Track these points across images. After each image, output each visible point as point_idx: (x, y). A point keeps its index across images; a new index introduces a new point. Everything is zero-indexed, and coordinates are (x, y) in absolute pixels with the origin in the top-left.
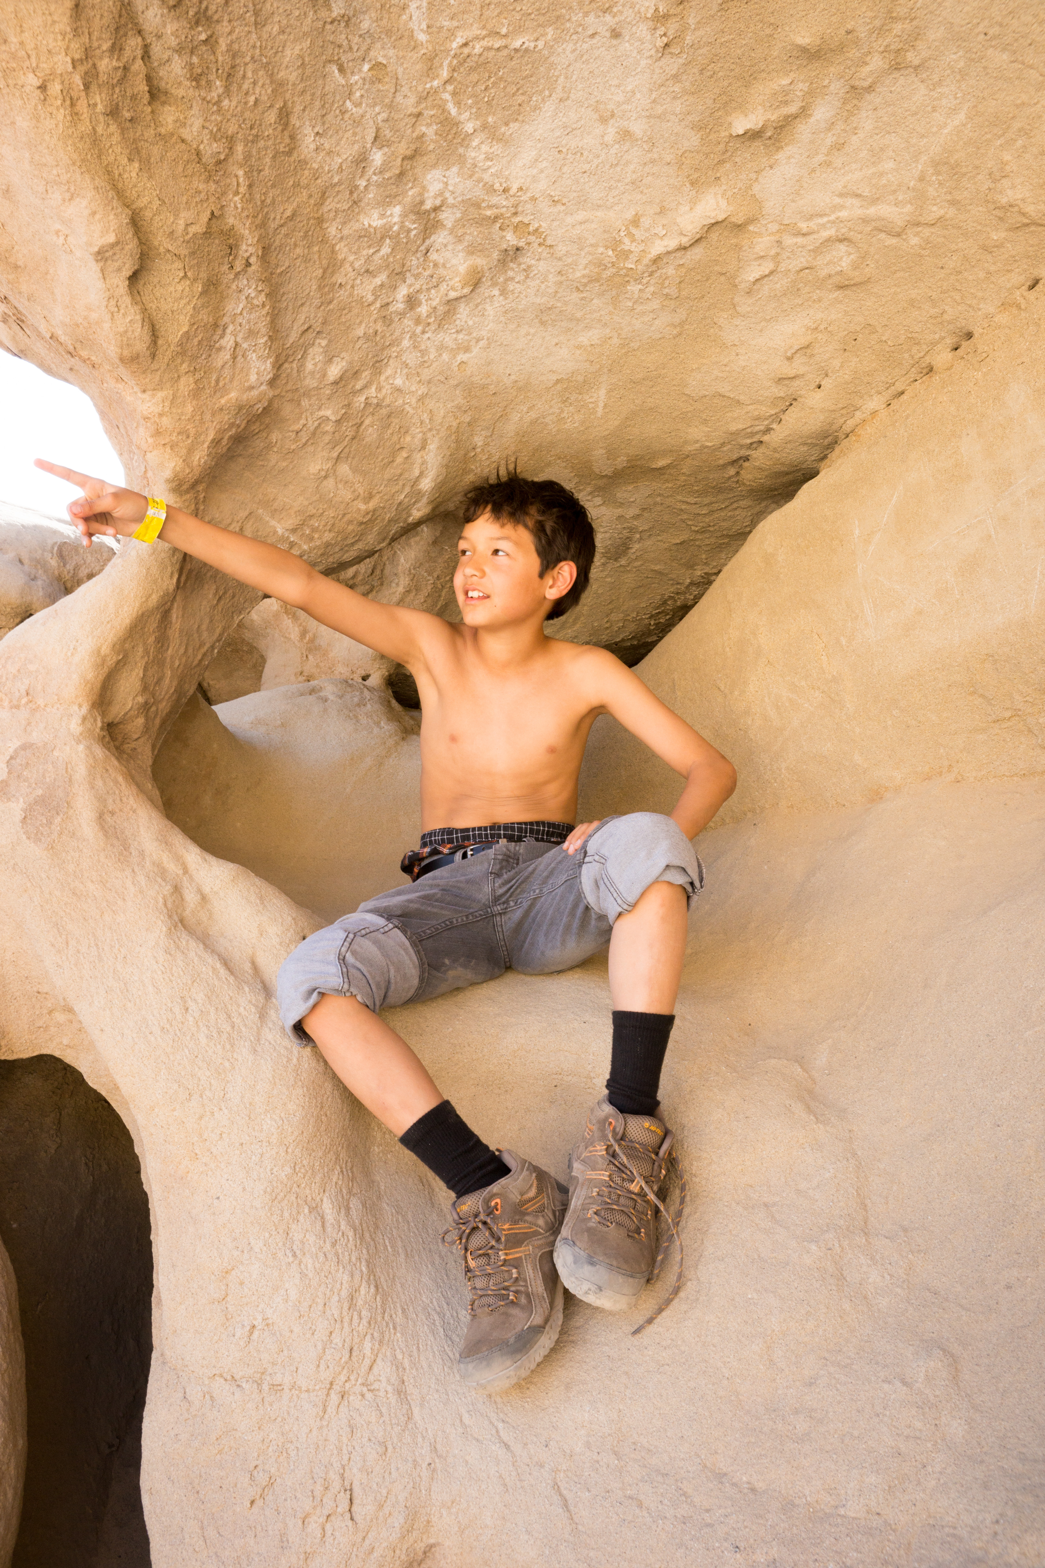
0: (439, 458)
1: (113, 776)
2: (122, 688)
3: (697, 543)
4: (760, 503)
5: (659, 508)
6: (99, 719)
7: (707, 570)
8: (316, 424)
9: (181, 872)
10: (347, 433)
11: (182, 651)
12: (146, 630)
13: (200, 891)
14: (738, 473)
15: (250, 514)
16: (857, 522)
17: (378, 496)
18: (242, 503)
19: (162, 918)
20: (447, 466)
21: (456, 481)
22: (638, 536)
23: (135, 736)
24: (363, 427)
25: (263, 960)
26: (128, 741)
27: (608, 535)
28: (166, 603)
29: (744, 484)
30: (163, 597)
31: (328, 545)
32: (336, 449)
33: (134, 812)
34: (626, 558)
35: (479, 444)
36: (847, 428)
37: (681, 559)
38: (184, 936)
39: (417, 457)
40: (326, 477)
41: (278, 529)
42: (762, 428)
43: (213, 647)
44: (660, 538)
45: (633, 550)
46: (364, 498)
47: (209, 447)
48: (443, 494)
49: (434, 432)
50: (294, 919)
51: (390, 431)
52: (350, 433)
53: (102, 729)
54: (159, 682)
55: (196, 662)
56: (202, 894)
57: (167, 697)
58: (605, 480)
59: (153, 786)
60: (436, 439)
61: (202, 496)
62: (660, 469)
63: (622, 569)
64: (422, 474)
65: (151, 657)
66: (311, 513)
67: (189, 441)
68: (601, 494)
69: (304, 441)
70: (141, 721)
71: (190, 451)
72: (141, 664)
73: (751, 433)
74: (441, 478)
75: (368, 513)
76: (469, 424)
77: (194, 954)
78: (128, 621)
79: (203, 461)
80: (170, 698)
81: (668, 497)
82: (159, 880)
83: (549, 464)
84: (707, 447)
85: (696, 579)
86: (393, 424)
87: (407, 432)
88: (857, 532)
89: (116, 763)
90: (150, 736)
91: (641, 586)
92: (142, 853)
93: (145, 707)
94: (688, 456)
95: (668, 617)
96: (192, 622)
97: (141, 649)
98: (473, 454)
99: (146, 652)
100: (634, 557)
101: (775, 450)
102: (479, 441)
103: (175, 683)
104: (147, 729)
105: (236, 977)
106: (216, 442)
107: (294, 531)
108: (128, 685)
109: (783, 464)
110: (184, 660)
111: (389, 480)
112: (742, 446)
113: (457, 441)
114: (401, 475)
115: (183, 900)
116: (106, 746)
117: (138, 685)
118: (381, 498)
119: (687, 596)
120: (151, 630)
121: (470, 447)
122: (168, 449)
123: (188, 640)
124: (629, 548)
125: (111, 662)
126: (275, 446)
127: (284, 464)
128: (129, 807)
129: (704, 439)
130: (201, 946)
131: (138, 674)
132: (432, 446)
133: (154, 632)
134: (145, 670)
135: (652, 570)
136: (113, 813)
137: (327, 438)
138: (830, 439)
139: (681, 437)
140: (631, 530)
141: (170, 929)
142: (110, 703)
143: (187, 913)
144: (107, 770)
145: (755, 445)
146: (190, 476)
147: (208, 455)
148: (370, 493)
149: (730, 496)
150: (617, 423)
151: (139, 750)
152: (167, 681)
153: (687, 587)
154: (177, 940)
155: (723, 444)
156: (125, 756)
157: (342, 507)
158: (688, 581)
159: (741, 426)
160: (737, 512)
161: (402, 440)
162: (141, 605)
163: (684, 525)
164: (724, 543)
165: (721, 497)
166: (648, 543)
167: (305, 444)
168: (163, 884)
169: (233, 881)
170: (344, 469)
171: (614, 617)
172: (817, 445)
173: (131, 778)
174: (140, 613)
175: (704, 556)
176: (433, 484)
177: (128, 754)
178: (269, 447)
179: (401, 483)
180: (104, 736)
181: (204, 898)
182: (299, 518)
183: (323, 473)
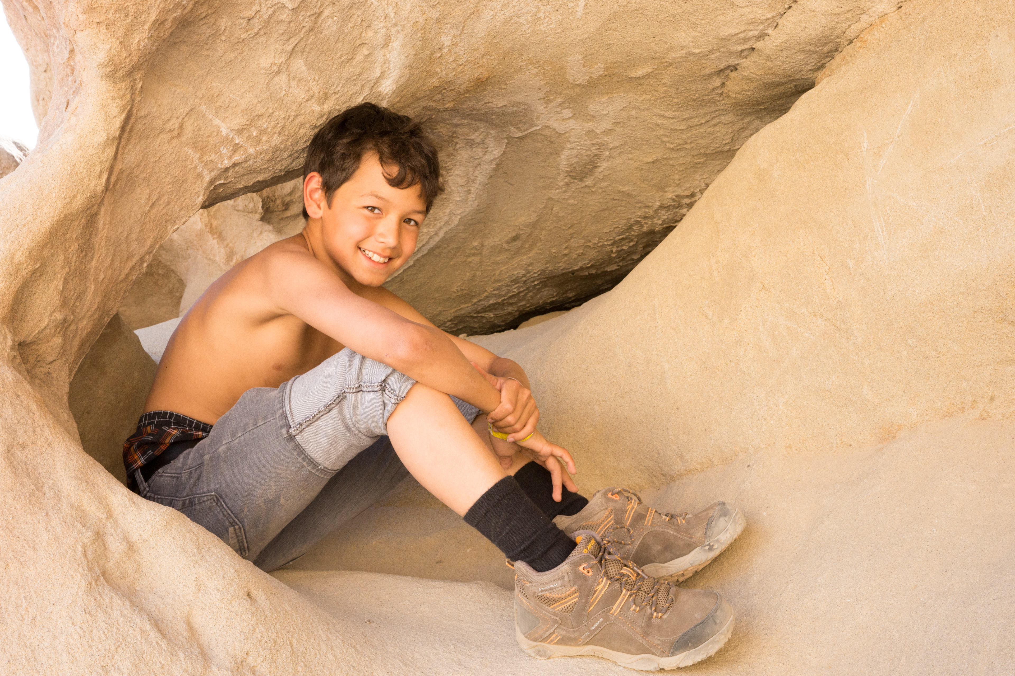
0: (403, 57)
1: (25, 402)
2: (38, 302)
3: (671, 162)
4: (743, 119)
5: (633, 123)
6: (9, 337)
7: (679, 192)
8: (270, 11)
9: (104, 516)
10: (304, 24)
11: (108, 262)
12: (69, 235)
13: (126, 539)
14: (723, 84)
15: (192, 110)
16: (865, 134)
17: (334, 97)
18: (183, 97)
19: (81, 570)
20: (411, 67)
21: (418, 85)
22: (607, 153)
23: (51, 359)
24: (322, 18)
25: (198, 620)
26: (41, 363)
27: (574, 152)
28: (92, 207)
29: (729, 97)
30: (91, 197)
31: (276, 150)
32: (290, 42)
33: (50, 445)
34: (592, 178)
35: (447, 44)
36: (851, 34)
37: (652, 179)
38: (106, 592)
39: (379, 55)
40: (278, 73)
41: (222, 129)
42: (756, 33)
43: (142, 260)
44: (630, 156)
45: (600, 170)
46: (319, 98)
47: (150, 29)
48: (404, 99)
49: (399, 28)
50: (237, 571)
51: (351, 25)
52: (308, 24)
53: (12, 348)
54: (80, 297)
55: (123, 276)
56: (128, 542)
57: (88, 315)
58: (577, 90)
59: (69, 418)
60: (401, 36)
61: (139, 85)
62: (639, 78)
63: (587, 190)
64: (383, 73)
65: (73, 268)
66: (260, 113)
67: (128, 21)
68: (571, 106)
69: (256, 30)
70: (57, 341)
71: (129, 32)
72: (61, 275)
73: (744, 39)
74: (403, 80)
75: (322, 116)
76: (438, 21)
77: (119, 613)
78: (48, 225)
79: (143, 44)
80: (92, 315)
81: (644, 110)
82: (78, 525)
83: (519, 70)
84: (693, 54)
85: (666, 203)
86: (355, 17)
87: (369, 26)
88: (865, 145)
89: (28, 387)
90: (67, 359)
91: (605, 210)
92: (58, 495)
93: (64, 325)
94: (671, 64)
95: (631, 244)
96: (120, 230)
97: (61, 258)
98: (439, 55)
99: (68, 262)
100: (601, 177)
101: (768, 58)
102: (446, 40)
103: (98, 299)
104: (64, 351)
105: (169, 641)
106: (159, 24)
107: (240, 131)
108: (44, 299)
109: (775, 74)
110: (109, 273)
111: (347, 80)
112: (732, 54)
113: (423, 40)
114: (360, 74)
115: (105, 549)
116: (16, 368)
117: (56, 300)
118: (338, 99)
119: (655, 221)
120: (74, 236)
121: (437, 47)
122: (103, 29)
123: (115, 250)
124: (596, 167)
125: (26, 271)
126: (223, 34)
127: (233, 55)
128: (43, 440)
129: (691, 45)
130: (128, 604)
131: (56, 287)
132: (396, 44)
133: (77, 239)
134: (66, 281)
135: (620, 192)
136: (23, 446)
137: (282, 28)
138: (830, 46)
139: (666, 43)
140: (601, 146)
141: (90, 584)
142: (22, 319)
143: (111, 564)
144: (18, 396)
145: (745, 53)
146: (127, 61)
147: (149, 38)
148: (326, 93)
149: (712, 110)
150: (597, 25)
151: (54, 375)
152: (89, 296)
153: (656, 211)
154: (98, 596)
155: (711, 51)
156: (37, 381)
157: (294, 107)
158: (658, 204)
159: (733, 31)
160: (717, 129)
161: (363, 35)
162: (64, 207)
163: (658, 142)
164: (699, 163)
165: (702, 111)
166: (618, 161)
167: (257, 34)
168: (83, 530)
169: (165, 526)
170: (298, 65)
171: (573, 243)
172: (815, 53)
173: (45, 405)
174: (62, 215)
175: (677, 177)
176: (394, 87)
177: (40, 379)
178: (216, 35)
179: (360, 84)
180: (15, 357)
181: (131, 547)
182: (246, 117)
183: (275, 68)
